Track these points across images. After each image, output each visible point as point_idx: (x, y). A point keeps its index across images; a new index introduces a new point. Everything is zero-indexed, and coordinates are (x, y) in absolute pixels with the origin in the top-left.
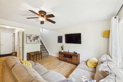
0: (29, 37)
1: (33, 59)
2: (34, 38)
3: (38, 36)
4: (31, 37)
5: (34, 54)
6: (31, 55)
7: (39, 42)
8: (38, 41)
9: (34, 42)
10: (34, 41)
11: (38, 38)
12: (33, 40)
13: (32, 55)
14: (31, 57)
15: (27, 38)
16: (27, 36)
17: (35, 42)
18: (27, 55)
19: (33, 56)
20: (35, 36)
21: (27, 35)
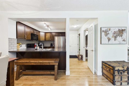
0: (106, 33)
1: (121, 80)
2: (115, 33)
3: (123, 28)
4: (110, 32)
5: (122, 69)
6: (116, 69)
7: (125, 43)
8: (124, 40)
9: (115, 42)
10: (115, 40)
11: (123, 33)
12: (113, 39)
13: (118, 71)
14: (116, 73)
15: (103, 34)
16: (103, 31)
17: (117, 42)
18: (102, 65)
19: (121, 73)
20: (117, 30)
21: (102, 29)
